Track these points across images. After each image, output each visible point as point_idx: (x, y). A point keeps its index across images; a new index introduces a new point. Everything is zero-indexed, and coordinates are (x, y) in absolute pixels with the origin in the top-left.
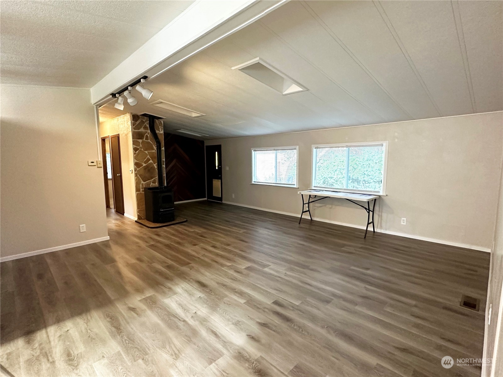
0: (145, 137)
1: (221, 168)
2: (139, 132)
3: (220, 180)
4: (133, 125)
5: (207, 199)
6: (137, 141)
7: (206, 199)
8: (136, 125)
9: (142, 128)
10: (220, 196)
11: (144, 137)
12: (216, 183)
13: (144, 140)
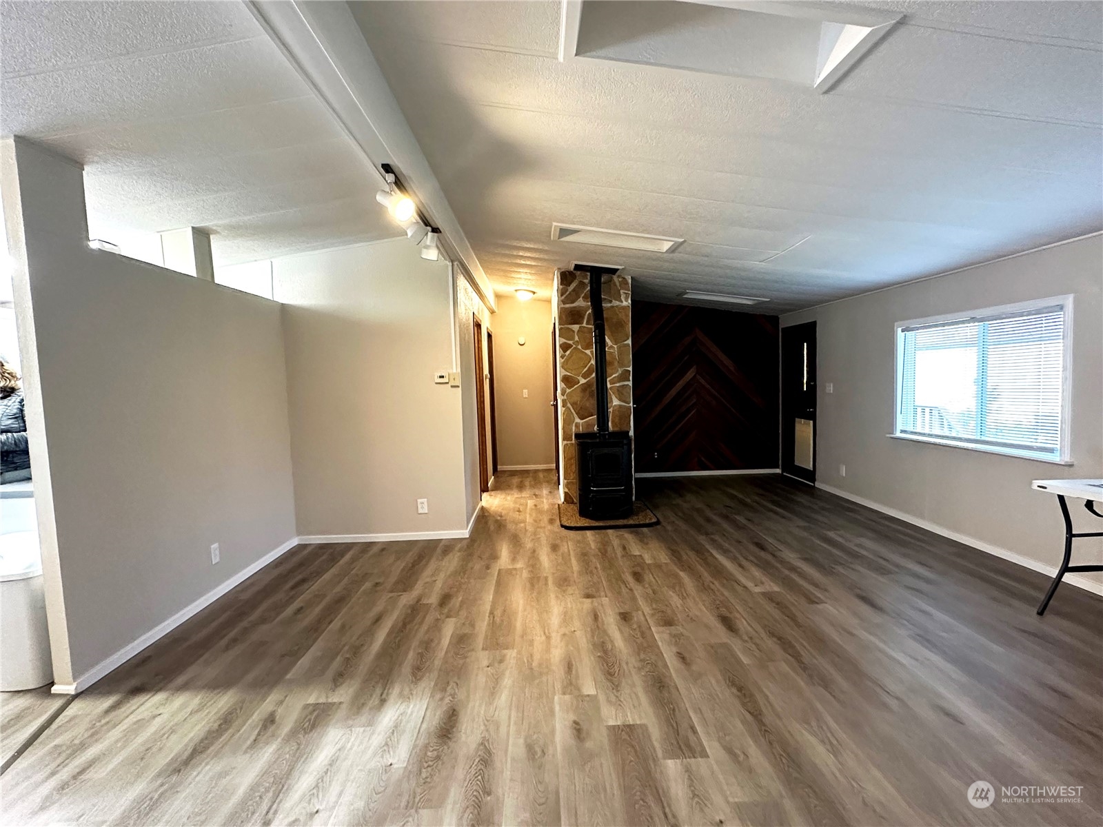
0: (586, 317)
1: (815, 386)
2: (574, 307)
3: (811, 422)
4: (562, 296)
5: (783, 471)
6: (568, 328)
7: (778, 471)
8: (568, 293)
9: (581, 299)
10: (811, 467)
11: (583, 318)
12: (803, 429)
13: (584, 325)
